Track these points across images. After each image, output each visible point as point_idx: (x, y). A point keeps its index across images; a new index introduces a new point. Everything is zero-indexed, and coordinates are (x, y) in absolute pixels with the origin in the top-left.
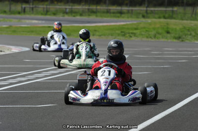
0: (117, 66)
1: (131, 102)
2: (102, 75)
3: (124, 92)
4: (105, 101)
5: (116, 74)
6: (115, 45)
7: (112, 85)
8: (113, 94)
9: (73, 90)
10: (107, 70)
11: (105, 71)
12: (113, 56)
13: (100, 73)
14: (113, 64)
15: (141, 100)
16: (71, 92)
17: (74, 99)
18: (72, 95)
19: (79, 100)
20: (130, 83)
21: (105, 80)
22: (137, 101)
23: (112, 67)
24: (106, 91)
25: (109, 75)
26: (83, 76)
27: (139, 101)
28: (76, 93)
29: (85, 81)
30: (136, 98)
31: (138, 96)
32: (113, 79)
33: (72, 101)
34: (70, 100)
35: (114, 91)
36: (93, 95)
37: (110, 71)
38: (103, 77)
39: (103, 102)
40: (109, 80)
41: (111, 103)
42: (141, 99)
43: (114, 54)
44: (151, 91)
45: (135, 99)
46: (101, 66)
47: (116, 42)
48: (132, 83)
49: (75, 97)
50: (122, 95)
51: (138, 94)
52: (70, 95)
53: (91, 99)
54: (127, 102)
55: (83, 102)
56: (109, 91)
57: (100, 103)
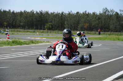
2: (58, 48)
4: (59, 62)
5: (66, 48)
6: (67, 32)
8: (63, 59)
9: (41, 55)
16: (40, 57)
17: (41, 61)
19: (44, 61)
21: (59, 50)
22: (77, 63)
24: (59, 57)
26: (49, 49)
27: (78, 63)
28: (43, 57)
30: (77, 61)
33: (40, 62)
35: (64, 57)
37: (63, 46)
40: (62, 51)
41: (62, 64)
42: (79, 61)
44: (87, 58)
45: (76, 61)
46: (59, 43)
48: (77, 53)
49: (42, 60)
50: (69, 59)
51: (78, 58)
52: (39, 58)
53: (51, 61)
54: (72, 63)
55: (46, 63)
56: (61, 57)
57: (56, 63)
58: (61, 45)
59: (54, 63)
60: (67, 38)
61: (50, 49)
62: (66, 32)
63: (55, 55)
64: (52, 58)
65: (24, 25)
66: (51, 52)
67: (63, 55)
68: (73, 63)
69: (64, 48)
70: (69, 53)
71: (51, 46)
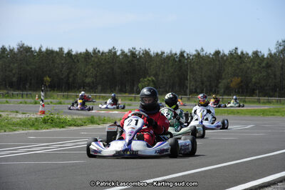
0: (147, 115)
1: (158, 154)
2: (128, 125)
4: (129, 153)
6: (148, 93)
7: (138, 135)
8: (138, 146)
9: (96, 140)
11: (132, 120)
12: (146, 104)
13: (126, 122)
14: (142, 113)
15: (169, 153)
16: (93, 143)
17: (95, 151)
18: (94, 146)
19: (100, 152)
21: (130, 130)
23: (140, 116)
24: (130, 142)
25: (136, 124)
26: (112, 127)
27: (167, 153)
28: (98, 144)
30: (164, 150)
31: (165, 148)
33: (93, 153)
34: (91, 153)
35: (139, 142)
37: (137, 121)
38: (129, 127)
40: (135, 131)
41: (135, 155)
42: (169, 151)
43: (147, 102)
45: (162, 151)
46: (130, 115)
47: (149, 90)
48: (169, 136)
49: (96, 149)
50: (148, 146)
51: (165, 145)
52: (91, 147)
53: (113, 151)
54: (154, 154)
55: (105, 155)
56: (134, 142)
57: (122, 155)
58: (134, 119)
59: (119, 155)
60: (149, 105)
61: (114, 128)
62: (146, 93)
63: (121, 139)
64: (117, 146)
65: (93, 83)
66: (115, 133)
67: (138, 140)
68: (156, 154)
69: (139, 125)
70: (151, 136)
71: (115, 123)
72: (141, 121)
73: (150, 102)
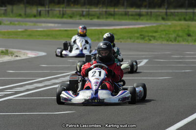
0: (107, 67)
1: (121, 102)
2: (93, 76)
3: (114, 92)
4: (96, 101)
5: (106, 75)
6: (105, 46)
7: (102, 85)
8: (103, 94)
10: (97, 71)
11: (95, 72)
12: (103, 57)
13: (90, 73)
14: (103, 65)
15: (130, 100)
16: (63, 92)
18: (64, 95)
19: (70, 100)
20: (120, 83)
21: (95, 80)
22: (126, 101)
23: (102, 67)
24: (97, 91)
25: (100, 75)
26: (74, 77)
27: (128, 100)
28: (68, 94)
29: (76, 82)
30: (126, 98)
31: (127, 96)
32: (103, 80)
35: (104, 91)
36: (84, 95)
37: (100, 72)
38: (94, 78)
39: (94, 102)
40: (99, 81)
41: (102, 103)
42: (130, 98)
43: (104, 55)
44: (140, 91)
45: (124, 99)
46: (92, 67)
47: (105, 44)
48: (122, 83)
49: (66, 97)
50: (113, 95)
53: (82, 99)
57: (91, 103)
61: (76, 78)
62: (102, 47)
68: (119, 102)
72: (103, 72)
73: (106, 55)
